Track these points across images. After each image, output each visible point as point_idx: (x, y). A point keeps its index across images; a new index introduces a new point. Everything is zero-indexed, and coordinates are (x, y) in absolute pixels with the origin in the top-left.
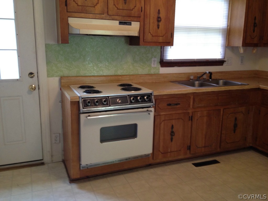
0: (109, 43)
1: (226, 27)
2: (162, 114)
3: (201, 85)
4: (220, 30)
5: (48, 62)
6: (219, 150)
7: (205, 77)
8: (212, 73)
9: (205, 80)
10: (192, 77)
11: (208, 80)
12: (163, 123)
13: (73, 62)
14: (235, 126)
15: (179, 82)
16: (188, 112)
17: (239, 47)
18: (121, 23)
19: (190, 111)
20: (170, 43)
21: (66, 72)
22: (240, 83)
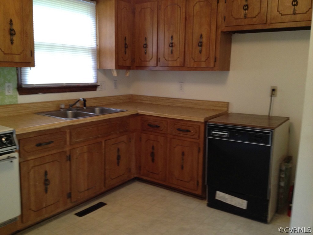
1: (96, 47)
2: (29, 158)
3: (76, 116)
4: (89, 49)
6: (104, 189)
7: (78, 105)
8: (86, 99)
9: (78, 108)
10: (63, 106)
11: (83, 108)
12: (32, 171)
14: (119, 158)
15: (47, 113)
16: (65, 150)
17: (112, 70)
19: (67, 149)
20: (31, 63)
22: (118, 110)
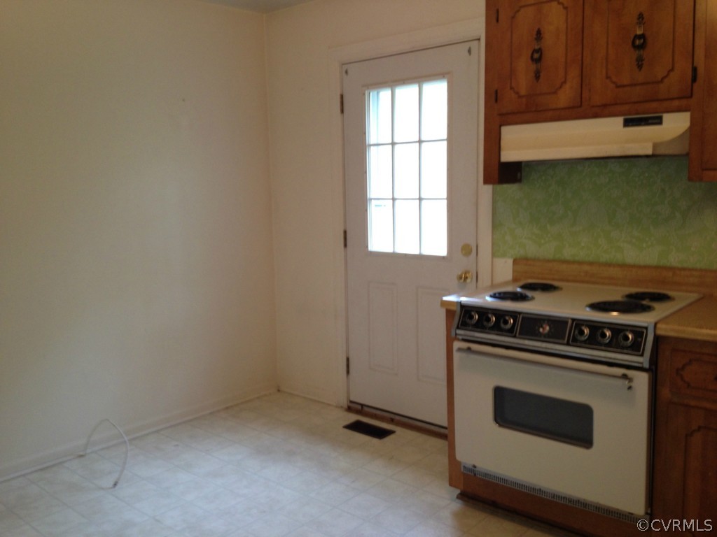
0: (647, 175)
2: (694, 402)
5: (496, 225)
13: (548, 226)
18: (628, 123)
21: (532, 250)
